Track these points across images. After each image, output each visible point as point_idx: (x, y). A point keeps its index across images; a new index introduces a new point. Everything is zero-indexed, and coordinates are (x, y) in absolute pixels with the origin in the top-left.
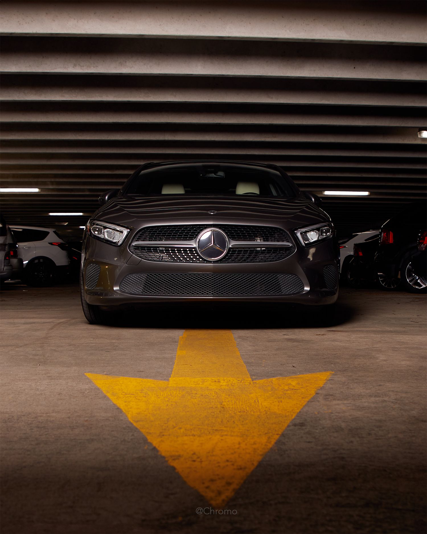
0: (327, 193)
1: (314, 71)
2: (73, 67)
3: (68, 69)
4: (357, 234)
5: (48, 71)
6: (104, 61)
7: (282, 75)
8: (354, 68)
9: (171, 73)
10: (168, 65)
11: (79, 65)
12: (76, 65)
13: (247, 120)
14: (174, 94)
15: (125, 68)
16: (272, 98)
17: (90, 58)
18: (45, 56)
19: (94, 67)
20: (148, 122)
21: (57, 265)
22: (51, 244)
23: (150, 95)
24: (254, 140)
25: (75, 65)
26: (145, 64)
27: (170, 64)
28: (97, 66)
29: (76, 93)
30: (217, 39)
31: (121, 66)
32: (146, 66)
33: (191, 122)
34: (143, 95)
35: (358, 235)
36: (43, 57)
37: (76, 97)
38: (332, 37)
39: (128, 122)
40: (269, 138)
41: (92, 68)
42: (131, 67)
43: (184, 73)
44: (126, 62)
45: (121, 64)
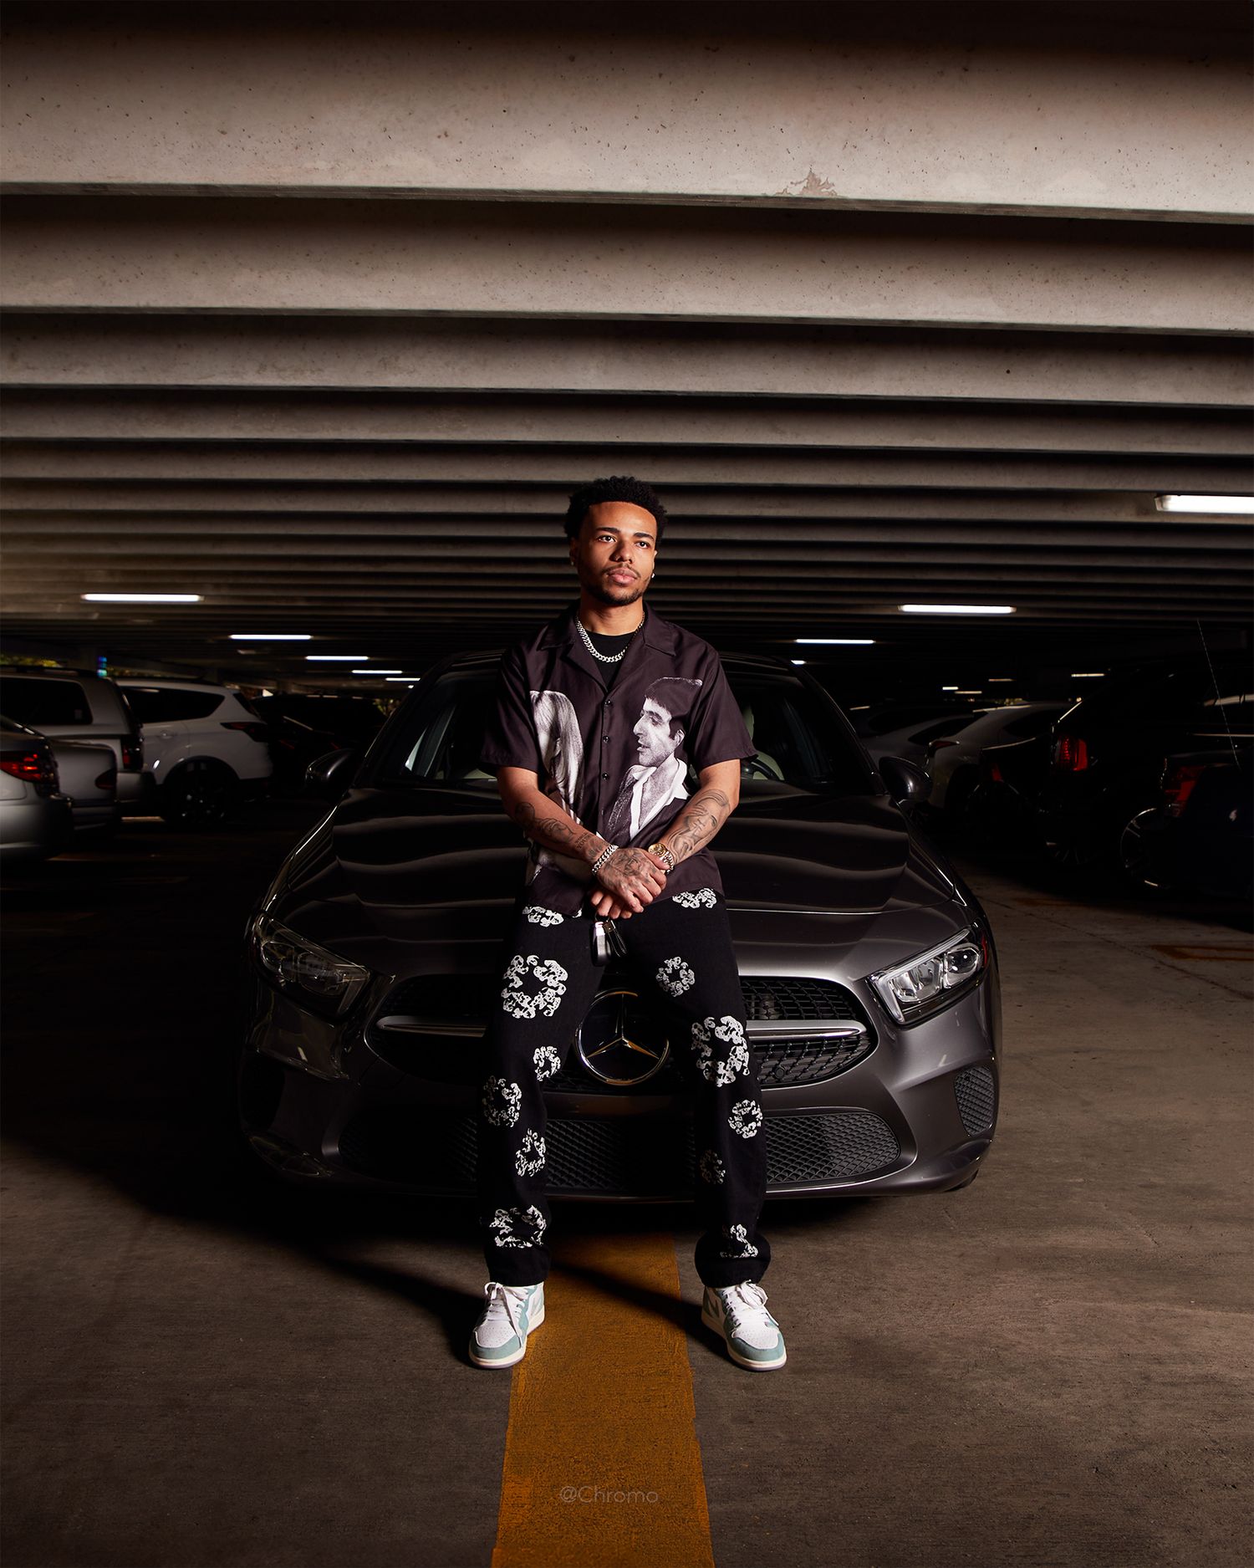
0: (908, 608)
1: (901, 379)
2: (258, 372)
3: (244, 376)
4: (985, 710)
5: (192, 382)
6: (339, 357)
7: (814, 391)
8: (1008, 372)
9: (518, 387)
10: (511, 366)
11: (274, 366)
12: (266, 366)
13: (716, 475)
14: (528, 421)
15: (396, 375)
16: (783, 433)
17: (304, 348)
18: (185, 345)
19: (313, 372)
20: (461, 479)
21: (241, 778)
22: (227, 725)
23: (465, 425)
24: (731, 514)
25: (262, 368)
26: (447, 364)
27: (515, 364)
28: (320, 370)
29: (273, 421)
30: (644, 319)
31: (386, 369)
32: (450, 369)
33: (573, 480)
34: (445, 425)
35: (986, 713)
36: (179, 346)
37: (272, 430)
38: (959, 313)
39: (410, 478)
40: (770, 507)
41: (308, 373)
42: (412, 372)
43: (550, 388)
44: (397, 358)
45: (385, 364)
